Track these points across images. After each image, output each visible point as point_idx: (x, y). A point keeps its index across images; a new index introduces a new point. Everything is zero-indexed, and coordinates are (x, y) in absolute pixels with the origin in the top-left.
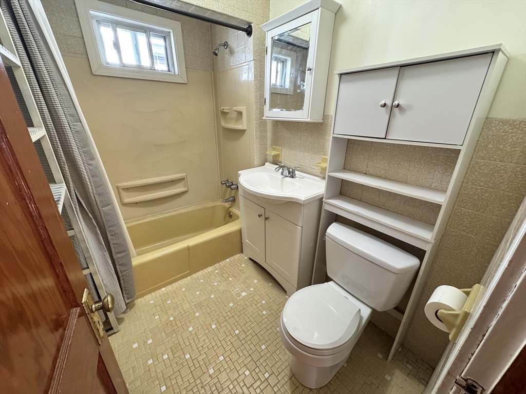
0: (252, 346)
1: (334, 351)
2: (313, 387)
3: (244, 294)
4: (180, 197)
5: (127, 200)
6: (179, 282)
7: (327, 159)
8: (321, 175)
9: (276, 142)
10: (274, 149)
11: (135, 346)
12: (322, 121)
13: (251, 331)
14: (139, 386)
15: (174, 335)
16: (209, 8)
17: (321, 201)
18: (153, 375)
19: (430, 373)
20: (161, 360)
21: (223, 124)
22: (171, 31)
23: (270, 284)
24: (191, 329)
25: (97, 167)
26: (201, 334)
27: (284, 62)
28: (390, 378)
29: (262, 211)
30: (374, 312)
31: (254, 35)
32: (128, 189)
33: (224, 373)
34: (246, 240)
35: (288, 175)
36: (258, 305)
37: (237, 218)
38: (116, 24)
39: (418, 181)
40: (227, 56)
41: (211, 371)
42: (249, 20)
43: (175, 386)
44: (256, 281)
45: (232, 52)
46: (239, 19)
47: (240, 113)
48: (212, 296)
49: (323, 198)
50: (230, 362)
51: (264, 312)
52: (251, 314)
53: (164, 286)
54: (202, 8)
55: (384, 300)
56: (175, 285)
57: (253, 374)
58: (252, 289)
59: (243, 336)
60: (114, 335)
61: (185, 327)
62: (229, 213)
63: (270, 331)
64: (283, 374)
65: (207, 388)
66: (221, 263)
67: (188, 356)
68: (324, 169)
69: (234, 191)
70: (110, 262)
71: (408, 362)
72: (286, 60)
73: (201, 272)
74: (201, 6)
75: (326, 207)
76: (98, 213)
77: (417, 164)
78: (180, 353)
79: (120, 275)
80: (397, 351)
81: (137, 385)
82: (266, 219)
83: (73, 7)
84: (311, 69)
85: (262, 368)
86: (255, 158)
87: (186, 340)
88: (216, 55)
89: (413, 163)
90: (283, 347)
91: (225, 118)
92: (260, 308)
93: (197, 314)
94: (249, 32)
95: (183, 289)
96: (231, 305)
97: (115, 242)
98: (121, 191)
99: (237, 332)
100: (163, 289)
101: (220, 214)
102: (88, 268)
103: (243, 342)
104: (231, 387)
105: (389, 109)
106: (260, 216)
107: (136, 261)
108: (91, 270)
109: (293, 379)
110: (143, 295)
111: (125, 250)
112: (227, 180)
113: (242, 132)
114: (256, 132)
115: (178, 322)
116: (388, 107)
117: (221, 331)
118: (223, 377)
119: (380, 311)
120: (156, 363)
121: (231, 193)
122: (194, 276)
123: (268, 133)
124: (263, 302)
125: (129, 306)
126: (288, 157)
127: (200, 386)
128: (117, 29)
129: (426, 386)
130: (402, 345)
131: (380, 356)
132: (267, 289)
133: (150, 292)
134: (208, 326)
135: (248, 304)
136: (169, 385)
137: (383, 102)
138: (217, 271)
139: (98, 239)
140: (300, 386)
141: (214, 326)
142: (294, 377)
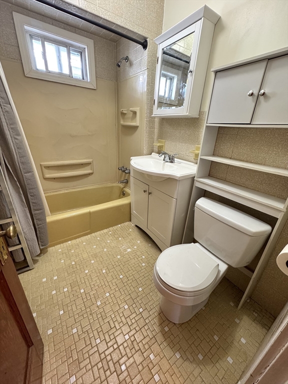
0: (132, 288)
1: (196, 293)
2: (177, 322)
3: (129, 250)
4: (88, 177)
5: (47, 176)
6: (82, 238)
7: (199, 147)
8: (195, 161)
9: (161, 136)
10: (159, 142)
11: (44, 280)
12: (198, 117)
13: (132, 277)
14: (43, 309)
15: (74, 275)
16: (114, 22)
17: (193, 179)
18: (55, 302)
19: (272, 321)
20: (62, 291)
21: (122, 122)
22: (86, 47)
23: (150, 245)
24: (87, 271)
25: (22, 142)
26: (94, 276)
27: (171, 79)
28: (239, 321)
29: (146, 188)
30: (230, 268)
31: (149, 48)
32: (48, 167)
33: (108, 306)
34: (134, 212)
35: (168, 160)
36: (139, 259)
37: (129, 195)
38: (44, 39)
39: (275, 162)
40: (127, 68)
41: (99, 303)
42: (145, 35)
43: (71, 312)
44: (139, 242)
45: (131, 64)
46: (137, 33)
47: (135, 113)
48: (105, 250)
49: (195, 177)
50: (114, 298)
51: (144, 264)
52: (133, 264)
53: (70, 240)
54: (108, 21)
55: (239, 259)
56: (78, 240)
57: (131, 308)
58: (135, 247)
59: (126, 280)
60: (30, 271)
61: (82, 270)
62: (123, 192)
63: (147, 278)
64: (154, 310)
65: (95, 315)
66: (114, 227)
67: (82, 291)
68: (197, 155)
69: (127, 175)
70: (29, 216)
71: (254, 311)
72: (174, 77)
73: (98, 233)
74: (108, 19)
75: (197, 184)
76: (21, 177)
77: (276, 148)
78: (77, 287)
79: (37, 227)
80: (245, 302)
81: (42, 308)
82: (150, 193)
83: (12, 21)
84: (192, 72)
85: (137, 304)
86: (145, 148)
87: (82, 279)
88: (119, 66)
89: (272, 148)
90: (156, 290)
91: (123, 118)
92: (141, 261)
93: (93, 262)
94: (145, 45)
95: (84, 244)
96: (119, 257)
97: (34, 201)
98: (43, 168)
99: (121, 277)
100: (70, 242)
101: (117, 192)
102: (11, 217)
103: (125, 284)
104: (113, 316)
105: (256, 98)
106: (145, 191)
107: (50, 218)
108: (14, 219)
109: (161, 314)
110: (54, 245)
111: (41, 208)
112: (123, 167)
113: (136, 128)
114: (146, 128)
115: (78, 266)
116: (255, 96)
117: (110, 275)
118: (107, 308)
119: (235, 267)
120: (59, 293)
121: (125, 176)
122: (93, 234)
123: (156, 130)
124: (143, 257)
125: (43, 251)
126: (170, 147)
127: (89, 313)
128: (46, 43)
129: (268, 330)
130: (250, 297)
131: (232, 304)
132: (147, 248)
133: (60, 243)
134: (100, 271)
135: (132, 258)
136: (66, 310)
137: (251, 92)
138: (110, 233)
139: (20, 197)
140: (167, 321)
141: (104, 271)
142: (162, 314)
